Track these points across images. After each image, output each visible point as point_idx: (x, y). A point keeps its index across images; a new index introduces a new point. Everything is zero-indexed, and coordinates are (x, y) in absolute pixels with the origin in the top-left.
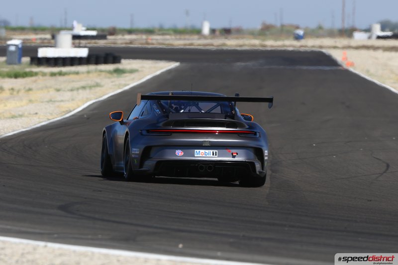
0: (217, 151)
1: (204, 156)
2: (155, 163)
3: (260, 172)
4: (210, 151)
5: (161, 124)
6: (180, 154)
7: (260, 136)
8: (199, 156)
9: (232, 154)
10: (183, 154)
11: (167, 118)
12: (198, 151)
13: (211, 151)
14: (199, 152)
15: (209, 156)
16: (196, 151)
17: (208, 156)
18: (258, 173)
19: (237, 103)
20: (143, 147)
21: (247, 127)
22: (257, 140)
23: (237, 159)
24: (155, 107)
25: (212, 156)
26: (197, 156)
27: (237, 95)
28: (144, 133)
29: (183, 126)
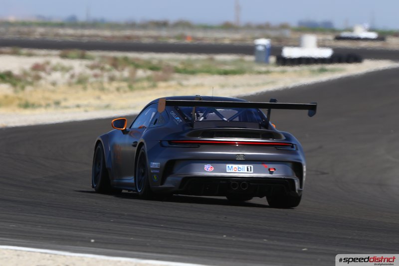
0: (252, 166)
1: (237, 171)
2: (181, 179)
3: (299, 191)
4: (243, 166)
5: (185, 135)
6: (209, 169)
7: (297, 149)
8: (231, 171)
9: (269, 169)
10: (213, 169)
11: (191, 128)
12: (230, 166)
13: (246, 166)
14: (232, 167)
15: (243, 172)
16: (227, 165)
17: (241, 171)
18: (297, 192)
19: (272, 110)
20: (165, 161)
21: (284, 138)
22: (295, 153)
23: (274, 175)
24: (173, 114)
25: (246, 171)
26: (229, 171)
27: (275, 101)
28: (166, 144)
29: (212, 137)
